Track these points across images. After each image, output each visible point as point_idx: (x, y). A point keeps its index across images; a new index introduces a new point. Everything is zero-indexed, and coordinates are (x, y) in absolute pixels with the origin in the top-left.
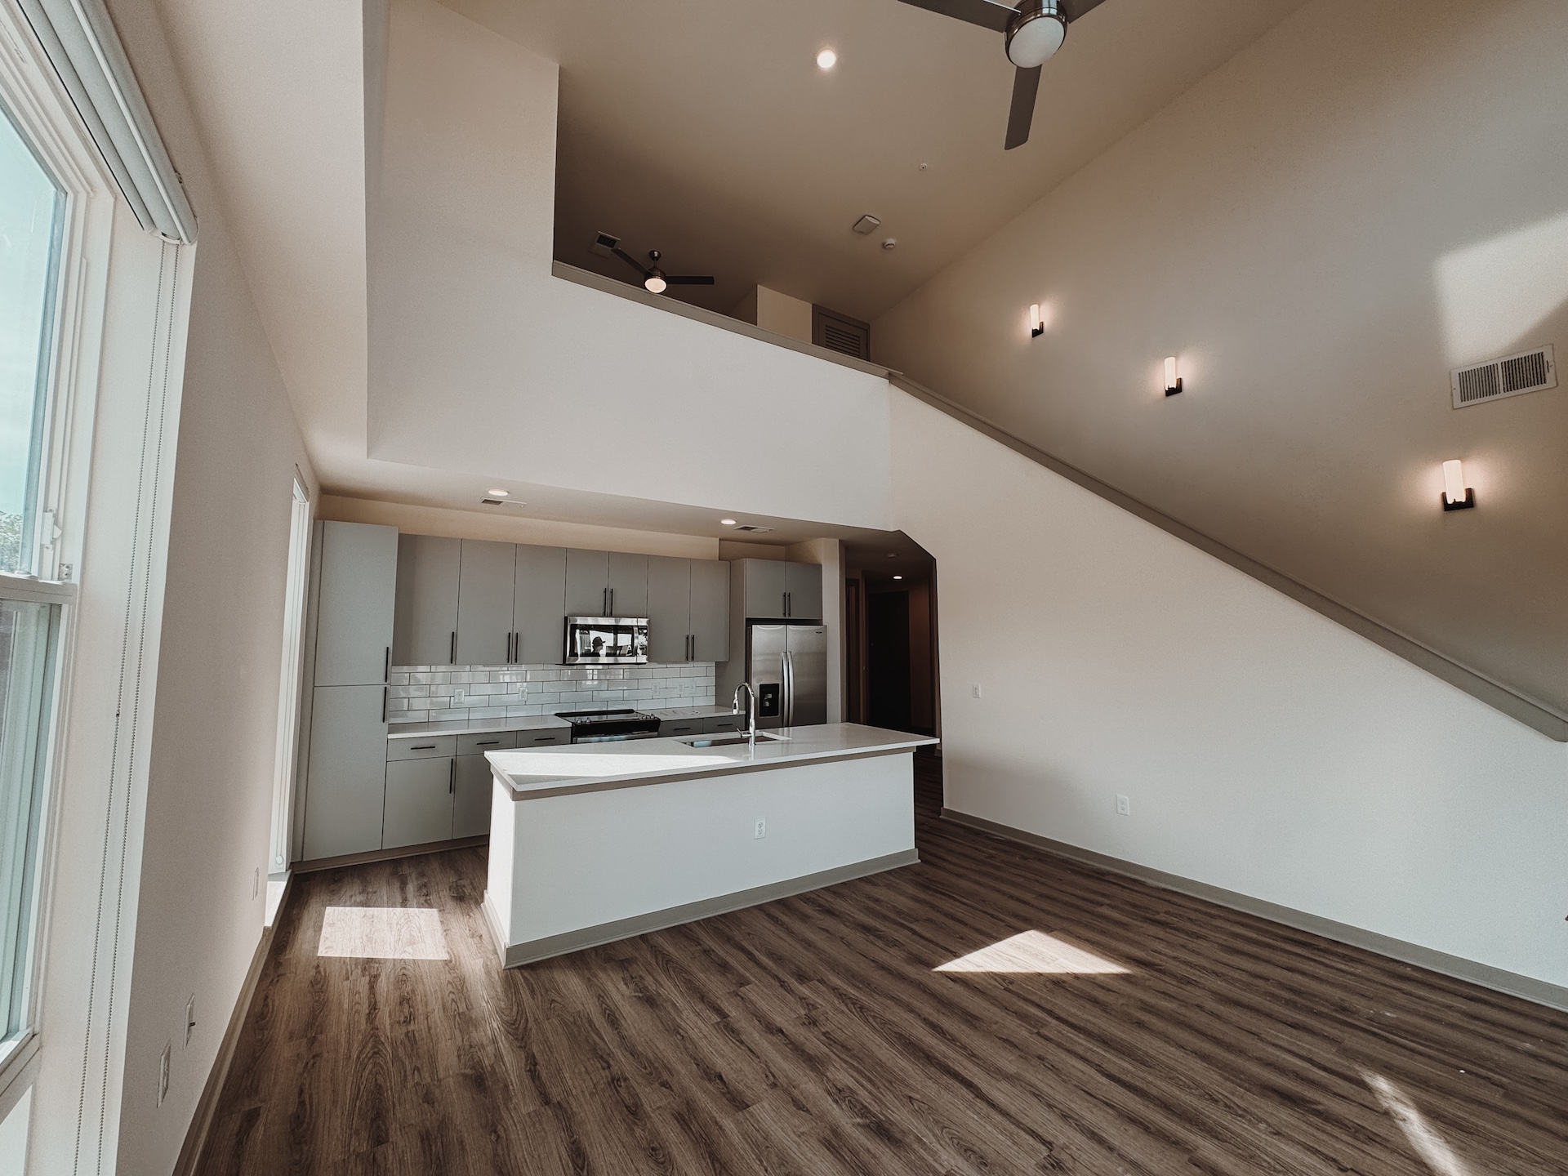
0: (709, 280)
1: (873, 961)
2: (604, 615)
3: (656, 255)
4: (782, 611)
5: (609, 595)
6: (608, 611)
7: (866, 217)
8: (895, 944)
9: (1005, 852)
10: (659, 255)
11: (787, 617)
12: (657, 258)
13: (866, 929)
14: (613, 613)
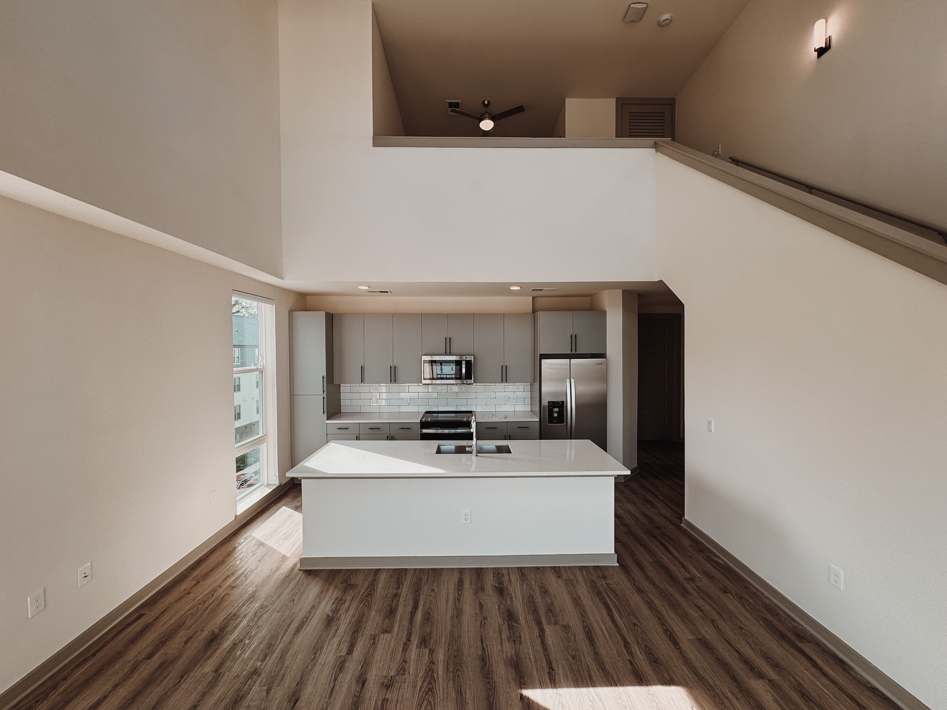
0: (520, 109)
1: (483, 649)
2: (446, 354)
3: (486, 103)
4: (570, 350)
5: (448, 341)
6: (448, 351)
7: (632, 5)
8: (515, 639)
9: (711, 578)
10: (489, 102)
11: (574, 352)
12: (487, 105)
13: (510, 617)
14: (451, 351)
